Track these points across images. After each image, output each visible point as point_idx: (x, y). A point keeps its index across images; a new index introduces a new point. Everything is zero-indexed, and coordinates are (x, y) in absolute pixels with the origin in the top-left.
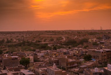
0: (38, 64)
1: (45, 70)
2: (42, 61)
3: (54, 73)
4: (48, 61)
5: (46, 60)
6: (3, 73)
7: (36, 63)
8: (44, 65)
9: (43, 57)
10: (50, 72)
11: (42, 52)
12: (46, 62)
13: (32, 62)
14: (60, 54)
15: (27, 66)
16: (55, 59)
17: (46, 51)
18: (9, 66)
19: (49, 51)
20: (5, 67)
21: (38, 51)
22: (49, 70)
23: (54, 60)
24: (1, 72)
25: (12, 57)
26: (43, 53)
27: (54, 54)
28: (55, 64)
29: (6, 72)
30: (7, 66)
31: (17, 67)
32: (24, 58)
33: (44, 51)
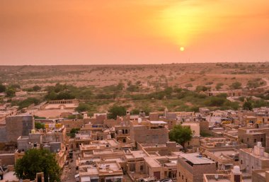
0: (212, 141)
1: (231, 156)
2: (222, 135)
3: (260, 164)
4: (237, 137)
5: (230, 133)
6: (136, 157)
7: (207, 140)
8: (227, 145)
9: (221, 126)
10: (247, 163)
11: (214, 113)
12: (231, 137)
13: (196, 137)
14: (266, 121)
15: (186, 144)
16: (255, 131)
17: (225, 113)
18: (145, 142)
19: (233, 113)
20: (136, 144)
21: (206, 112)
22: (247, 158)
23: (253, 133)
24: (132, 154)
25: (152, 122)
26: (219, 116)
27: (248, 121)
28: (259, 143)
29: (142, 156)
30: (140, 143)
31: (165, 146)
32: (179, 127)
33: (220, 113)
